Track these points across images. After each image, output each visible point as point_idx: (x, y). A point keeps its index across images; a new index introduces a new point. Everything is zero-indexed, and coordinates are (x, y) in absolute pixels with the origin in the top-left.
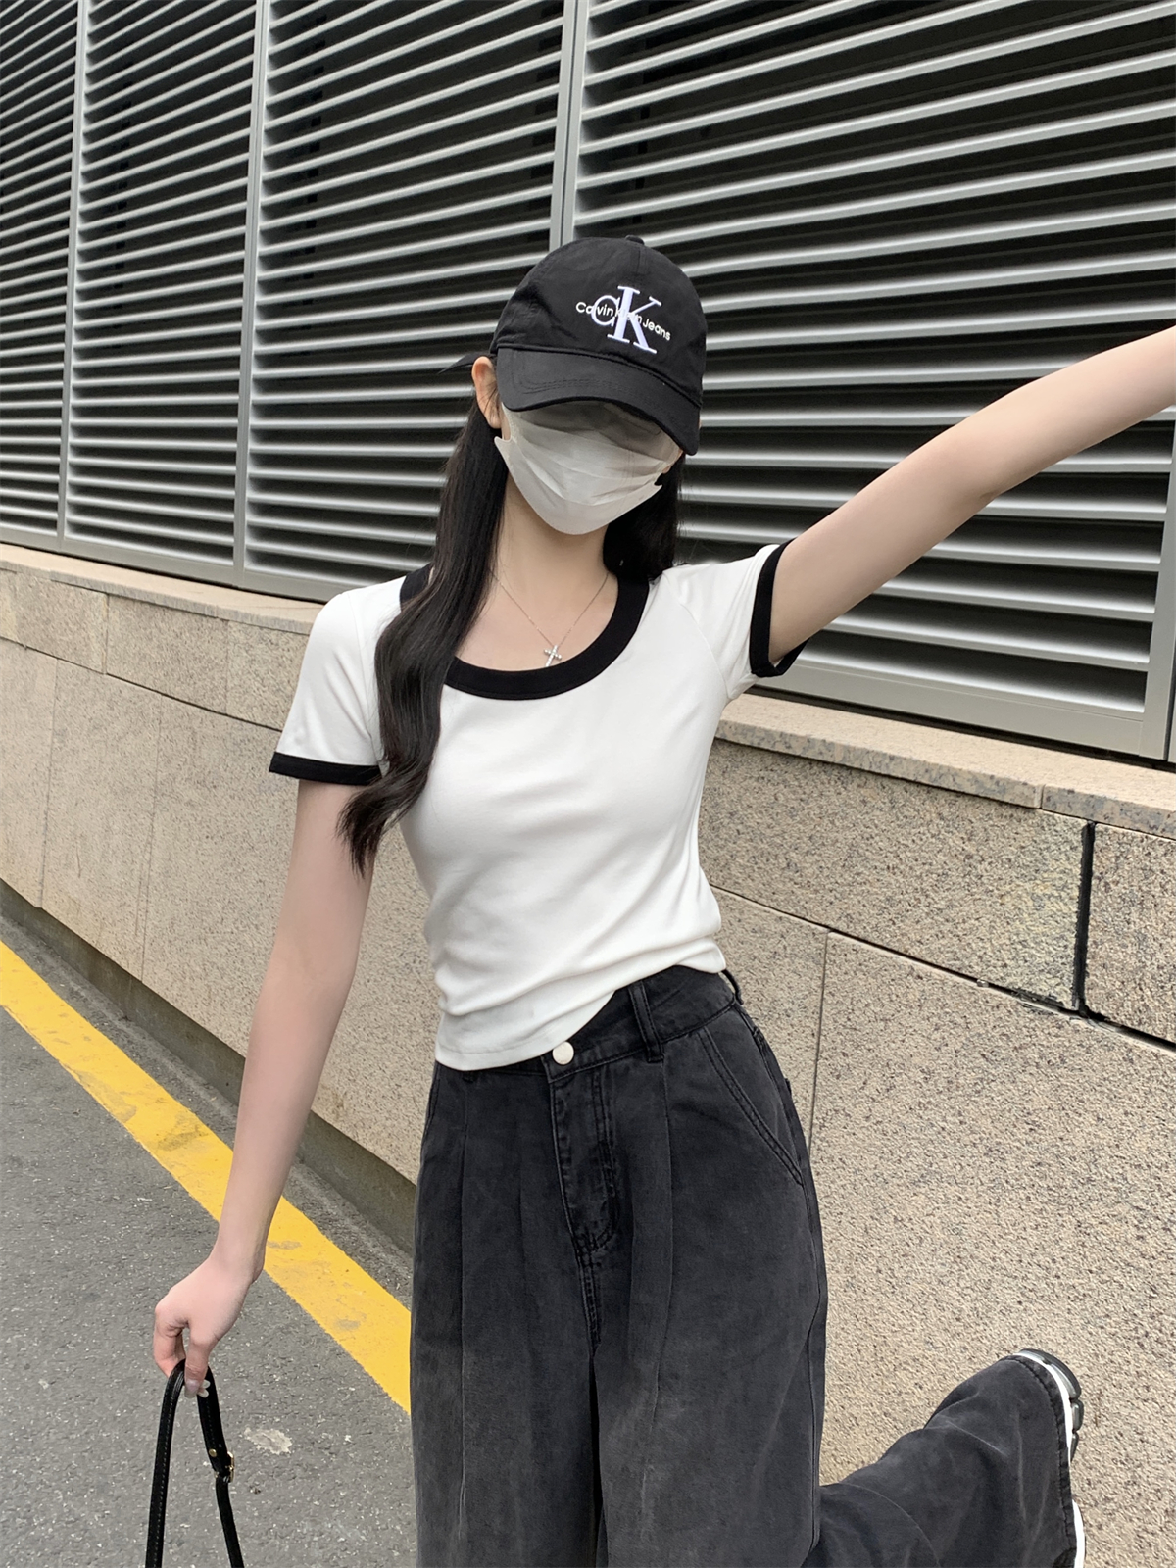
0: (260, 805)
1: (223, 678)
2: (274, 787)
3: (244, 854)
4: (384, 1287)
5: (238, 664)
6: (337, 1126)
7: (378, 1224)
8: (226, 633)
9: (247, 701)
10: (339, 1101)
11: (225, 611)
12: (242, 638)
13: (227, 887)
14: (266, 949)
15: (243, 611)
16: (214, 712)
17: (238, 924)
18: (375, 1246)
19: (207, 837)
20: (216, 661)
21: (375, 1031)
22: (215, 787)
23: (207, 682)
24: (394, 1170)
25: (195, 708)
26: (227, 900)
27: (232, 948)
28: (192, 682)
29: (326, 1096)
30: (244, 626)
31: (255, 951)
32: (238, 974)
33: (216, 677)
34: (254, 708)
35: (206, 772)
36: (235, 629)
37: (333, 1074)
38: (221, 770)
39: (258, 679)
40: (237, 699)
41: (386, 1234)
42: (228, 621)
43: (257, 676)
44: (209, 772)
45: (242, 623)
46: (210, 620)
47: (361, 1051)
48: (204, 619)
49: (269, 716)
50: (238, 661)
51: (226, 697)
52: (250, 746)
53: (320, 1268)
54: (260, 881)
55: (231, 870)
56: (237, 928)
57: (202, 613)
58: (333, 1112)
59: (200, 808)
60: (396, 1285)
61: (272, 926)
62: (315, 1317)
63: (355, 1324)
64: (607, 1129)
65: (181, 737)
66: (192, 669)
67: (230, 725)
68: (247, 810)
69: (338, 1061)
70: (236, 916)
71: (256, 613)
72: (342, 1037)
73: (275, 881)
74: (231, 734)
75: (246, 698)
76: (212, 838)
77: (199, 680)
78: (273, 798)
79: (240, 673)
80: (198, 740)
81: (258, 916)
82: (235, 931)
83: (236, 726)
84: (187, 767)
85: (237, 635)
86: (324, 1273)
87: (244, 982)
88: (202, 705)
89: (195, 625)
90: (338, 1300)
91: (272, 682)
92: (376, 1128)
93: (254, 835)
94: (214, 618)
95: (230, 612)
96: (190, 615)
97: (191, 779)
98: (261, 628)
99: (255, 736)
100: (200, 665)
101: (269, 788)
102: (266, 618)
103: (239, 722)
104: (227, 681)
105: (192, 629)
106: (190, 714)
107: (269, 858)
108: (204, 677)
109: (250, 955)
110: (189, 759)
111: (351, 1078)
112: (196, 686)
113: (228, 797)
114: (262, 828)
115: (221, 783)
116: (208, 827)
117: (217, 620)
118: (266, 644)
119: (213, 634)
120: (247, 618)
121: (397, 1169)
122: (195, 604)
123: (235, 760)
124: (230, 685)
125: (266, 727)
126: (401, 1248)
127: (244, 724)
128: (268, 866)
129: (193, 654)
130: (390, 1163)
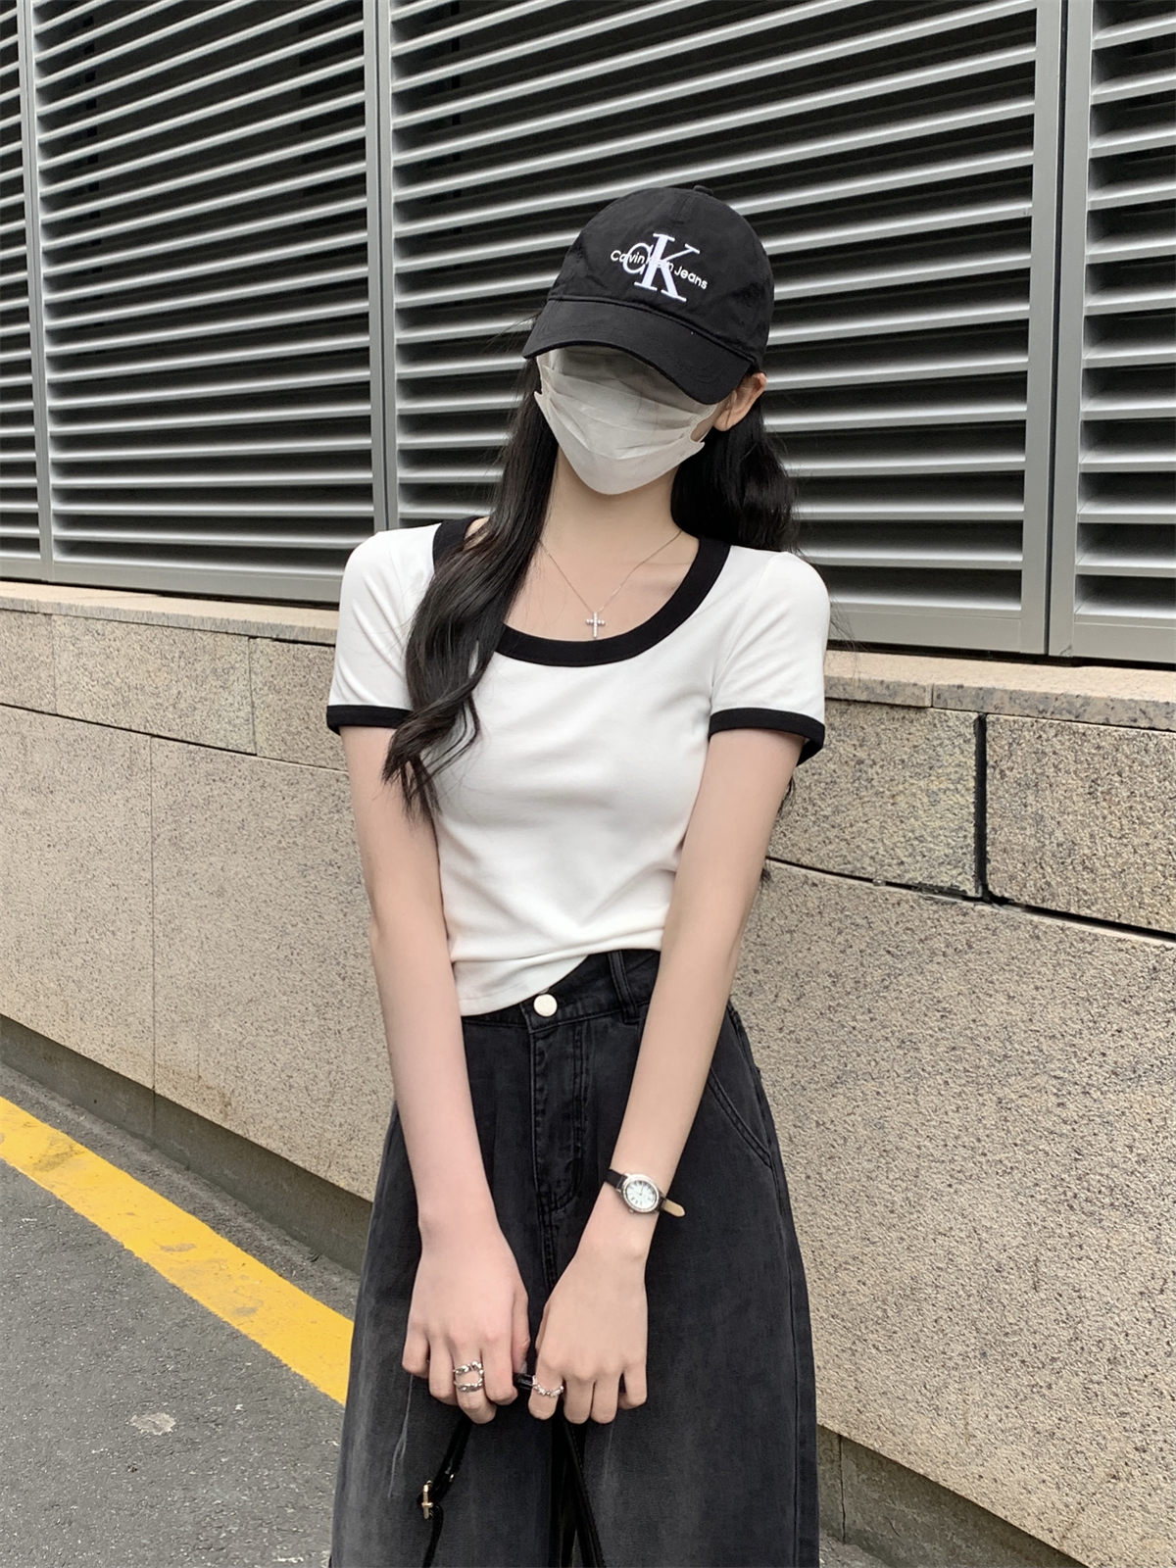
0: (102, 806)
1: (50, 676)
2: (114, 786)
3: (93, 859)
4: (281, 1276)
5: (65, 660)
6: (226, 1125)
7: (271, 1219)
8: (49, 628)
9: (78, 698)
10: (227, 1100)
11: (46, 604)
12: (67, 631)
13: (77, 895)
14: (124, 955)
15: (67, 602)
16: (43, 713)
17: (93, 933)
18: (269, 1240)
19: (49, 846)
20: (42, 659)
21: (264, 1024)
22: (52, 792)
23: (33, 682)
24: (287, 1160)
25: (22, 711)
26: (79, 909)
27: (87, 958)
28: (17, 684)
29: (211, 1097)
30: (69, 618)
31: (113, 958)
32: (96, 984)
33: (42, 675)
34: (85, 705)
35: (41, 778)
36: (59, 623)
37: (217, 1073)
38: (57, 773)
39: (87, 673)
40: (67, 697)
41: (279, 1227)
42: (51, 615)
43: (86, 670)
44: (44, 778)
45: (67, 615)
46: (31, 616)
47: (249, 1046)
48: (23, 615)
49: (99, 711)
50: (65, 656)
51: (55, 696)
52: (84, 746)
53: (216, 1265)
54: (113, 885)
55: (80, 877)
56: (93, 937)
57: (21, 609)
58: (221, 1112)
59: (38, 817)
60: (292, 1272)
61: (130, 930)
62: (212, 1309)
63: (253, 1310)
64: (583, 1085)
65: (9, 744)
66: (16, 670)
67: (61, 726)
68: (90, 814)
69: (223, 1059)
70: (90, 924)
71: (81, 604)
72: (227, 1034)
73: (131, 882)
74: (63, 735)
75: (75, 695)
76: (54, 846)
77: (25, 681)
78: (115, 797)
79: (68, 669)
80: (29, 745)
81: (114, 921)
82: (90, 940)
83: (68, 725)
84: (19, 775)
85: (62, 629)
86: (221, 1269)
87: (103, 992)
88: (29, 707)
89: (14, 623)
90: (235, 1292)
91: (101, 675)
92: (268, 1122)
93: (101, 838)
94: (35, 613)
95: (52, 605)
96: (8, 613)
97: (24, 787)
98: (86, 618)
99: (87, 734)
100: (24, 665)
101: (109, 787)
102: (91, 607)
103: (70, 721)
104: (55, 679)
105: (11, 628)
106: (17, 718)
107: (119, 861)
108: (30, 676)
109: (108, 963)
110: (20, 767)
111: (238, 1075)
112: (22, 687)
113: (67, 801)
114: (108, 829)
115: (58, 787)
116: (49, 835)
117: (39, 615)
118: (93, 636)
119: (36, 630)
120: (71, 609)
121: (291, 1160)
122: (13, 600)
123: (70, 762)
124: (59, 682)
125: (97, 724)
126: (295, 1238)
127: (75, 722)
128: (120, 868)
129: (16, 654)
130: (283, 1155)
